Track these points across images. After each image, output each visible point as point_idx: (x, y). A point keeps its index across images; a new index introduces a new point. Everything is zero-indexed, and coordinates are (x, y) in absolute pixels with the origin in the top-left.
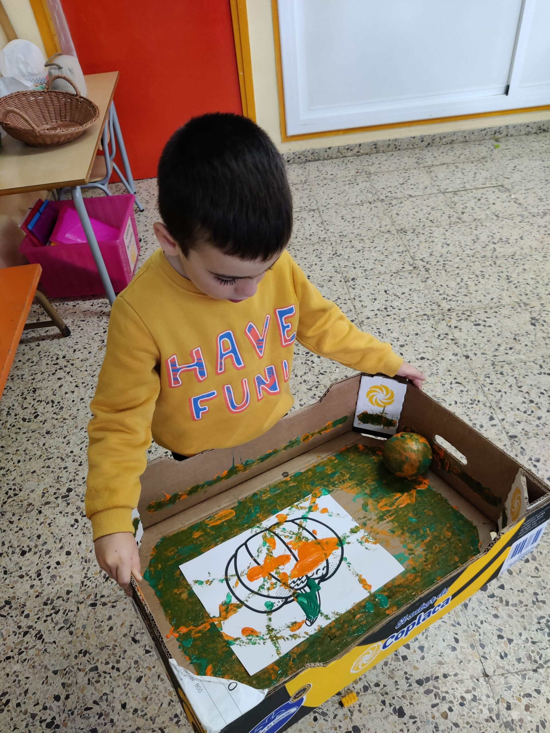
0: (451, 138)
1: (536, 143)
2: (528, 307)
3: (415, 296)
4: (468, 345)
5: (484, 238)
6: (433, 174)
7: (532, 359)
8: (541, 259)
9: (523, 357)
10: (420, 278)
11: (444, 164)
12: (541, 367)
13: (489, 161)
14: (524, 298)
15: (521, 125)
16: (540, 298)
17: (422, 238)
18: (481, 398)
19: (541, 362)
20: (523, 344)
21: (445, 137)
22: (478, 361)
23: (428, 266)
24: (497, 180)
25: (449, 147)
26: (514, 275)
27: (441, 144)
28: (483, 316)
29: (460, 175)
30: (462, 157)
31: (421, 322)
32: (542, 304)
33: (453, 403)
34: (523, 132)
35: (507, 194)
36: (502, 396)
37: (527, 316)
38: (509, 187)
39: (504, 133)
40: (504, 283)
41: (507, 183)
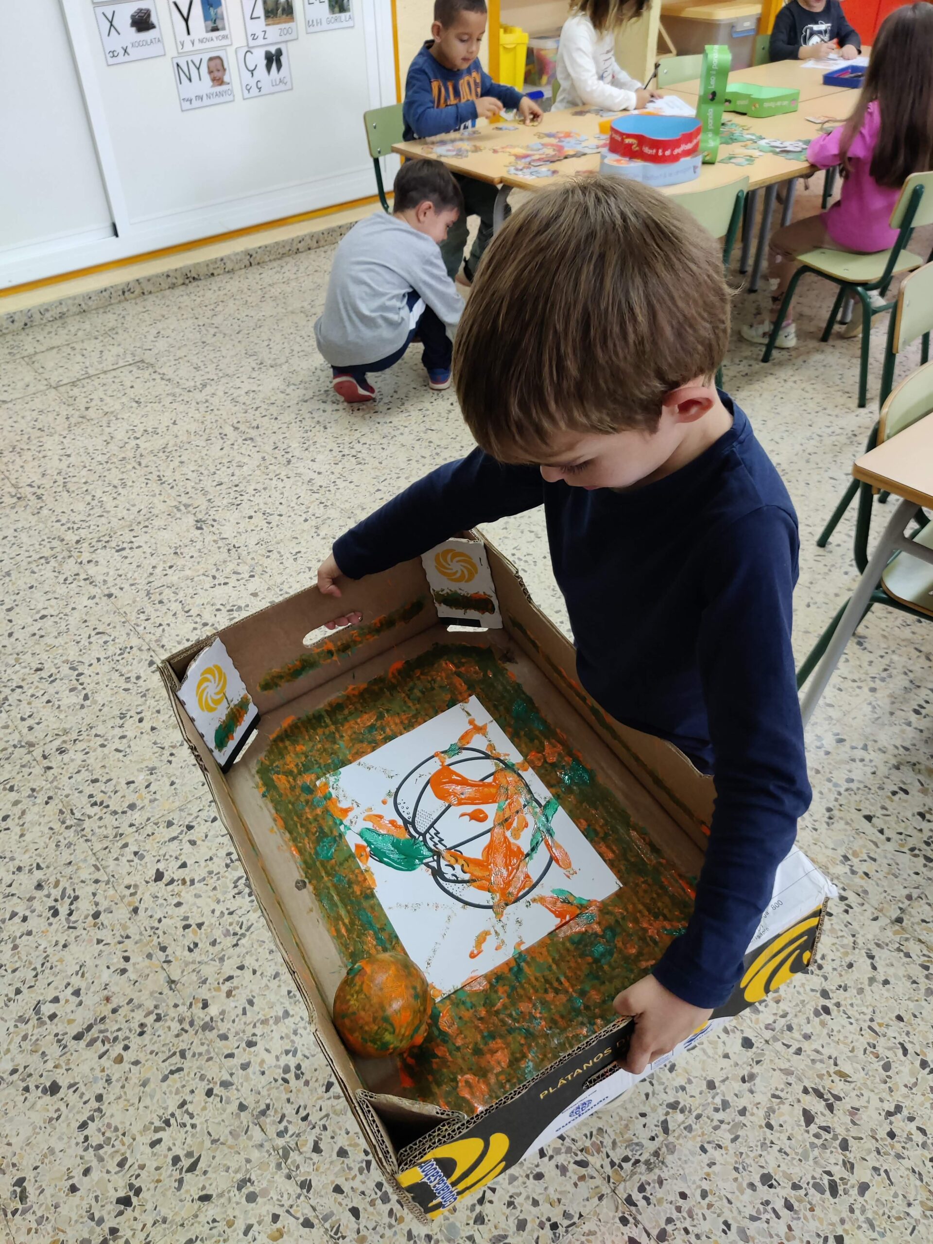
0: (59, 310)
1: (185, 297)
2: (190, 509)
3: (24, 537)
4: (110, 580)
5: (120, 435)
6: (36, 365)
7: (201, 572)
8: (203, 443)
9: (188, 573)
10: (29, 510)
11: (53, 348)
12: (214, 577)
13: (120, 331)
14: (184, 499)
15: (157, 276)
16: (205, 492)
17: (27, 456)
18: (134, 641)
19: (214, 572)
20: (188, 557)
21: (47, 310)
22: (124, 598)
23: (39, 492)
24: (133, 355)
25: (59, 323)
26: (168, 473)
27: (45, 321)
28: (128, 536)
29: (79, 358)
30: (80, 333)
31: (36, 570)
32: (209, 500)
33: (95, 661)
34: (164, 285)
35: (151, 370)
36: (163, 630)
37: (190, 520)
38: (153, 361)
39: (138, 291)
40: (155, 486)
41: (149, 357)
